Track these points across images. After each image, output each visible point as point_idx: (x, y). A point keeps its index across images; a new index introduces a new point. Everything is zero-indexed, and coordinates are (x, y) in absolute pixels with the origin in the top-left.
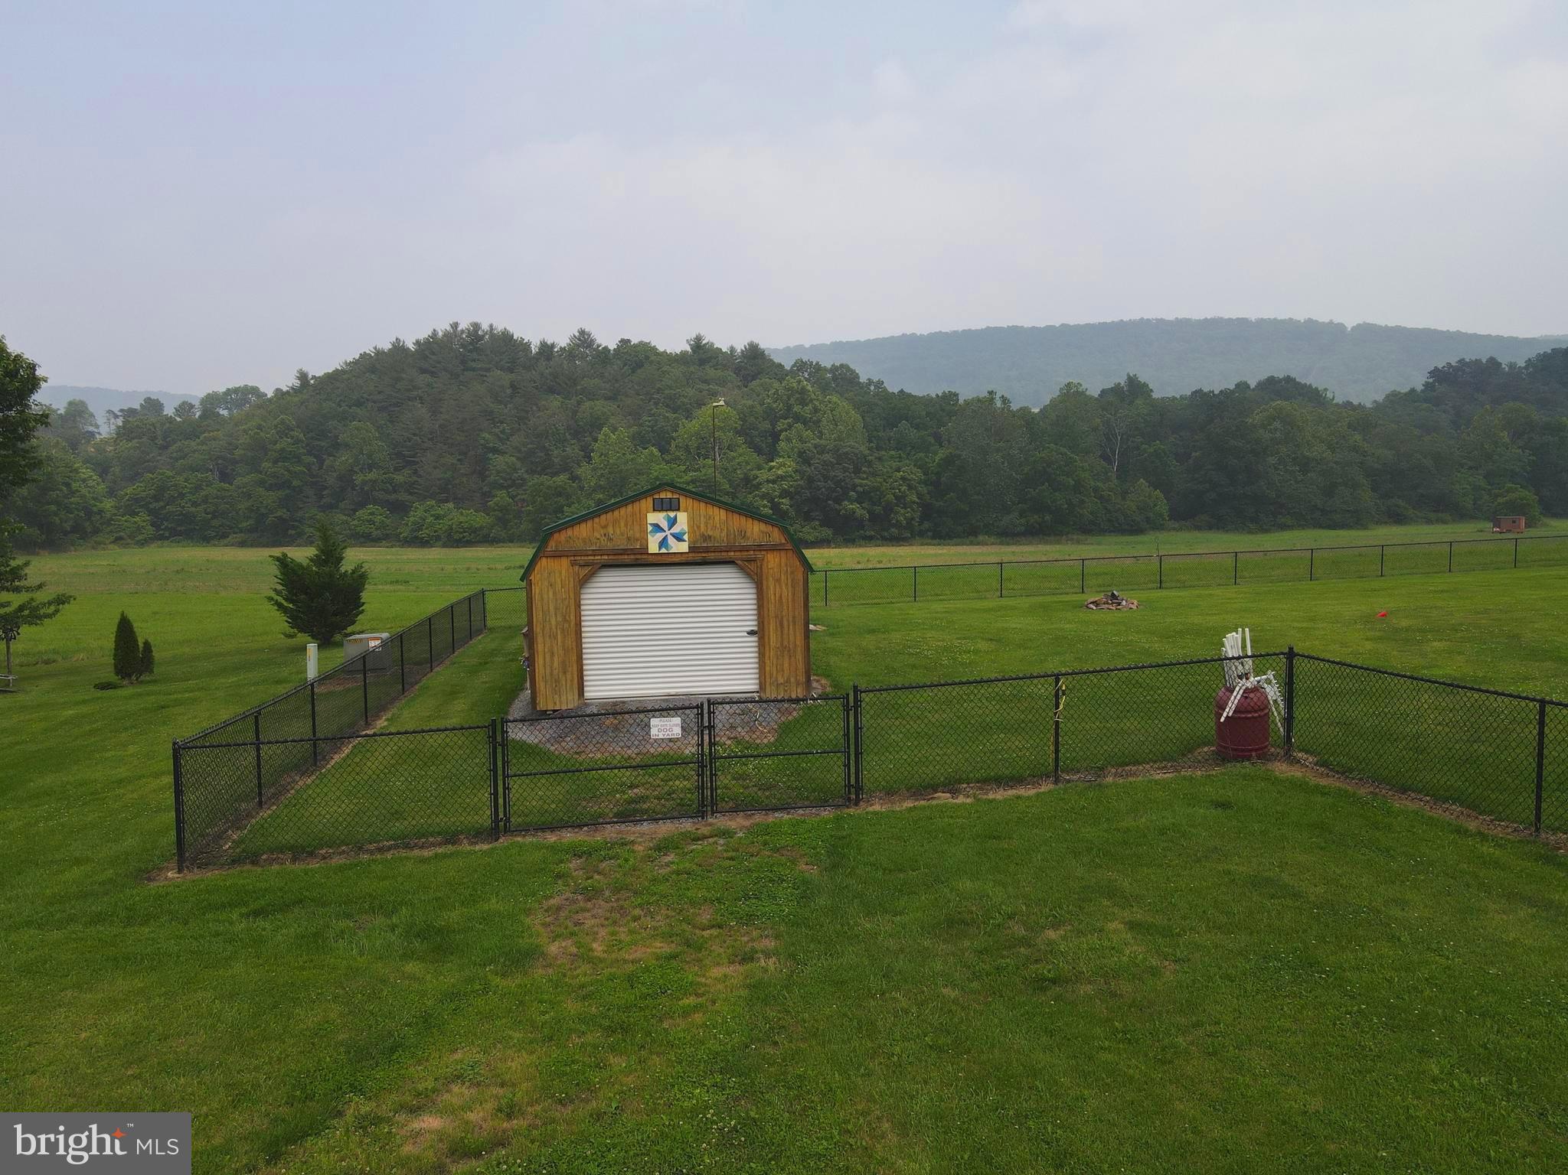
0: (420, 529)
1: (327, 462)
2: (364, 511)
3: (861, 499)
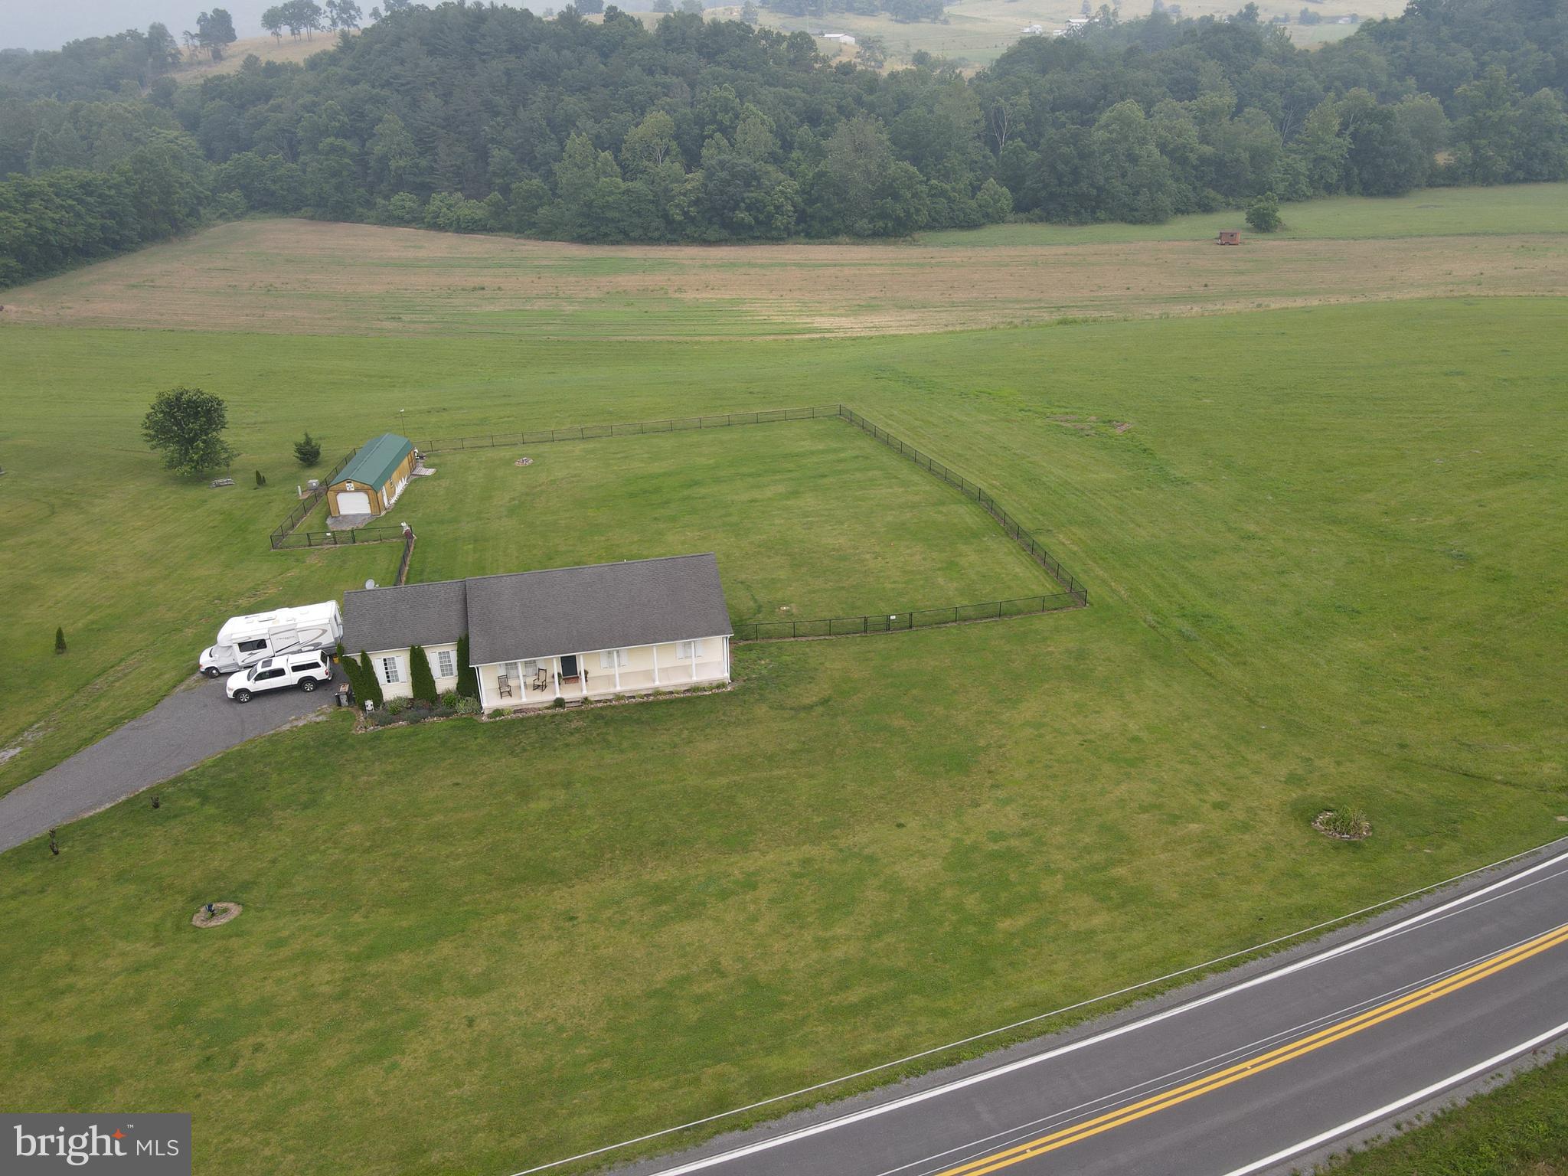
0: (437, 217)
1: (368, 144)
2: (397, 197)
3: (748, 208)
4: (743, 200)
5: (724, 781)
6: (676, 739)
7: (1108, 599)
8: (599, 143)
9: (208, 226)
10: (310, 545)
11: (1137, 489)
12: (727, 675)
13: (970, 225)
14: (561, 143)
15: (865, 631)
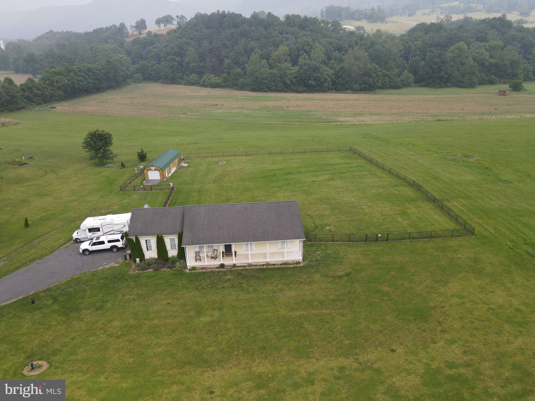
0: (205, 82)
1: (183, 58)
2: (191, 76)
3: (314, 80)
4: (312, 77)
5: (298, 313)
6: (275, 288)
7: (484, 233)
8: (262, 57)
9: (129, 85)
10: (135, 190)
11: (487, 184)
12: (301, 258)
13: (398, 88)
14: (249, 57)
15: (366, 241)
